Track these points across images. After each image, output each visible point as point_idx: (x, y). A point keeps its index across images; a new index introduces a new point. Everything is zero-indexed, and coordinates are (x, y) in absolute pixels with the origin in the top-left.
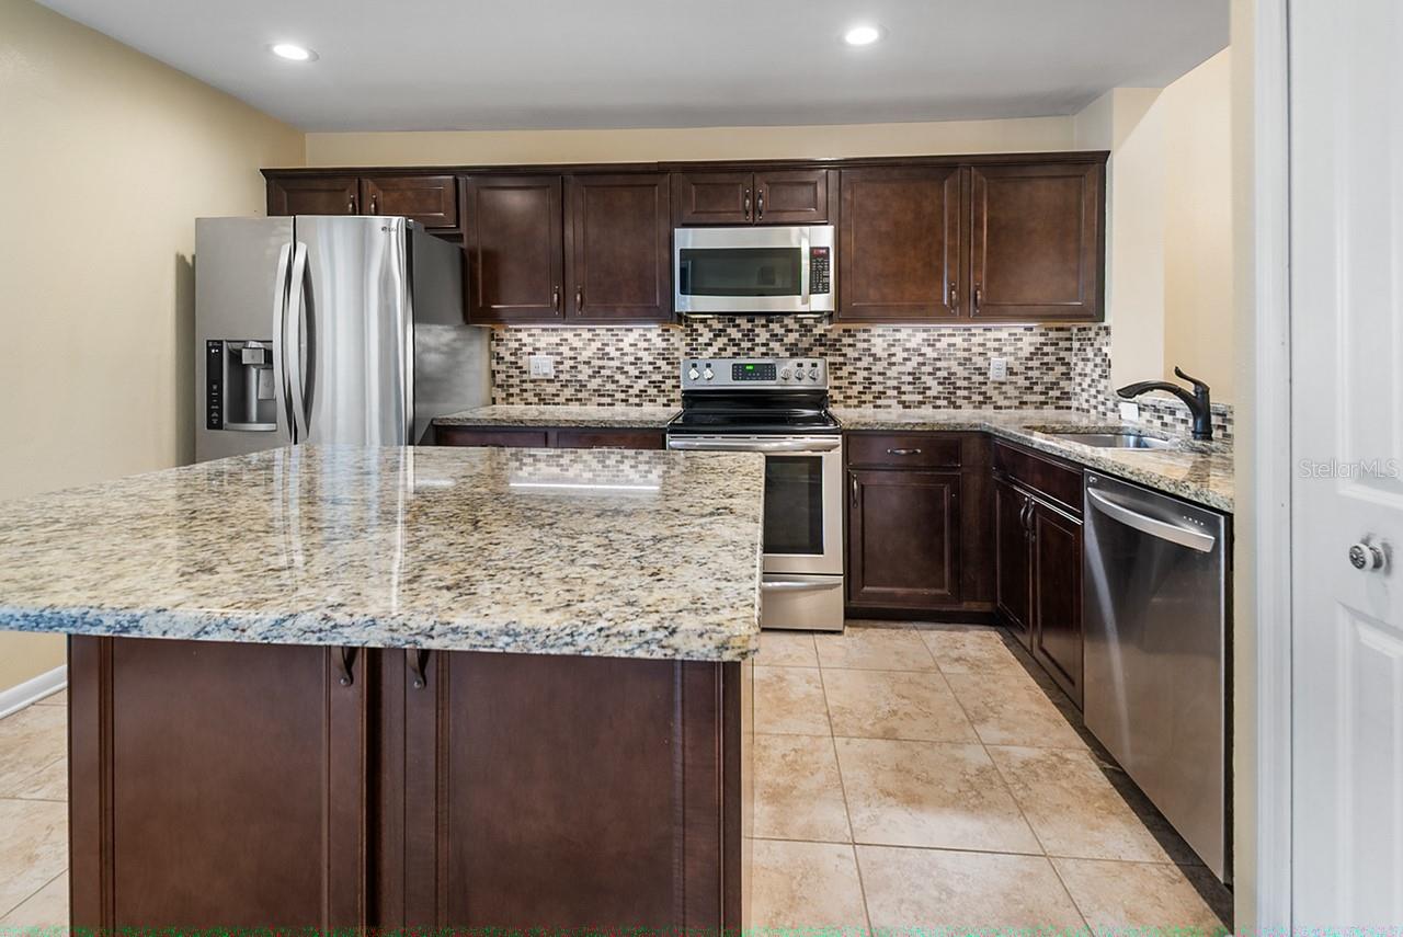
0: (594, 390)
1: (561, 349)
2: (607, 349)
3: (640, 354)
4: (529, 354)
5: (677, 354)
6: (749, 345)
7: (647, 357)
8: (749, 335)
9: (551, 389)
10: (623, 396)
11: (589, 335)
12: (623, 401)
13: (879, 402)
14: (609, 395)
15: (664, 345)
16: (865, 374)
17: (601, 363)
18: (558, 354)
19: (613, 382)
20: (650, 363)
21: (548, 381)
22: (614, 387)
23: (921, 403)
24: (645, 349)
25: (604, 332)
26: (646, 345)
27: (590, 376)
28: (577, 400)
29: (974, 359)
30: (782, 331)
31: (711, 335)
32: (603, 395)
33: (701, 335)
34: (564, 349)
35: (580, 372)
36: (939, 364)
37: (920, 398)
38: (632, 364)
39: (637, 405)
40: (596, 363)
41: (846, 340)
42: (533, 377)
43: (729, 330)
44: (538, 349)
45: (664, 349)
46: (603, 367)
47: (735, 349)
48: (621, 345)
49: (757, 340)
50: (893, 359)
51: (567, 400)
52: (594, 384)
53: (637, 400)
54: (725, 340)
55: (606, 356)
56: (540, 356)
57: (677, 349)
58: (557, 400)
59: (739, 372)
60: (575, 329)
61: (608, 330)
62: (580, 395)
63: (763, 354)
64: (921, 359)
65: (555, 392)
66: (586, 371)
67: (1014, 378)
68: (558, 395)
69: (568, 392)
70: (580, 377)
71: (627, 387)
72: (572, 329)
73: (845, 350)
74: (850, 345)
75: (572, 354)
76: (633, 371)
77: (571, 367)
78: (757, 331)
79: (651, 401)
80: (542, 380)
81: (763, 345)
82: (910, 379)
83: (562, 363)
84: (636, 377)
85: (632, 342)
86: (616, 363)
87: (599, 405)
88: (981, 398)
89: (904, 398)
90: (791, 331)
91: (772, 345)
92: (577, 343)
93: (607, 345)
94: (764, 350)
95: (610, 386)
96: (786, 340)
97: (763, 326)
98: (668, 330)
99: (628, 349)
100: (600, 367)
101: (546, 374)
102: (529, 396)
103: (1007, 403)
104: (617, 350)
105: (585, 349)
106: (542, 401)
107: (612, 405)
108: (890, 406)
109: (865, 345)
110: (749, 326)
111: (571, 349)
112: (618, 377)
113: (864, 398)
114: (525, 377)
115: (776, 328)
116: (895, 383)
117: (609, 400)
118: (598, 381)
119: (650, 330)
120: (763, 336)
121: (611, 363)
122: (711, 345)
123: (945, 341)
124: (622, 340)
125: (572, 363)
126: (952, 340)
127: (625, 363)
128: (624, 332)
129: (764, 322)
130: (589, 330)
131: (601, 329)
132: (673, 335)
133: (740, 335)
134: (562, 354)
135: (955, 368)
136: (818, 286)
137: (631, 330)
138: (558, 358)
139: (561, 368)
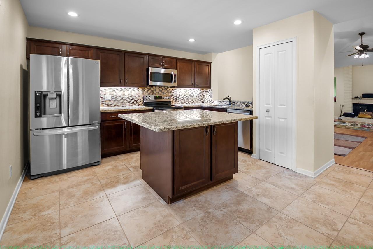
0: (122, 103)
1: (113, 93)
2: (125, 93)
3: (132, 94)
4: (104, 94)
5: (141, 94)
6: (155, 92)
7: (134, 95)
8: (155, 90)
9: (110, 103)
10: (128, 104)
11: (120, 90)
12: (128, 105)
13: (178, 103)
14: (125, 104)
15: (138, 92)
16: (175, 98)
17: (123, 96)
18: (112, 94)
19: (126, 101)
20: (135, 96)
21: (110, 101)
22: (126, 102)
23: (184, 103)
24: (134, 93)
25: (124, 89)
26: (134, 92)
27: (120, 100)
28: (117, 105)
29: (192, 95)
30: (162, 89)
31: (148, 90)
32: (124, 104)
33: (146, 90)
34: (114, 93)
35: (118, 98)
36: (187, 96)
37: (184, 102)
38: (131, 96)
39: (132, 106)
40: (122, 96)
41: (173, 91)
42: (105, 100)
43: (151, 89)
44: (107, 93)
45: (138, 93)
46: (124, 97)
47: (153, 93)
48: (128, 92)
49: (157, 91)
50: (180, 95)
51: (115, 106)
52: (122, 101)
53: (132, 105)
54: (151, 91)
55: (124, 95)
56: (108, 95)
57: (141, 93)
58: (112, 106)
59: (156, 98)
60: (117, 88)
61: (125, 88)
62: (118, 104)
63: (158, 94)
64: (184, 95)
65: (111, 104)
66: (119, 98)
67: (197, 98)
68: (112, 104)
69: (115, 104)
70: (118, 100)
71: (130, 102)
72: (116, 88)
73: (172, 93)
74: (173, 92)
75: (116, 94)
76: (131, 98)
77: (116, 97)
78: (157, 89)
79: (135, 105)
80: (108, 101)
81: (158, 92)
82: (182, 98)
83: (113, 96)
84: (132, 99)
85: (131, 91)
86: (127, 96)
87: (123, 106)
88: (192, 102)
89: (182, 102)
90: (163, 89)
91: (160, 92)
92: (117, 91)
93: (125, 92)
94: (158, 93)
95: (125, 102)
96: (162, 91)
97: (158, 88)
98: (139, 89)
99: (130, 93)
100: (123, 97)
101: (109, 99)
102: (104, 105)
103: (196, 102)
104: (127, 93)
105: (119, 93)
106: (108, 106)
107: (126, 106)
108: (179, 104)
109: (176, 92)
110: (155, 88)
111: (116, 93)
112: (127, 99)
113: (175, 102)
114: (103, 100)
115: (160, 88)
116: (180, 99)
117: (125, 105)
118: (122, 100)
119: (135, 89)
120: (158, 90)
121: (126, 96)
122: (148, 92)
123: (188, 91)
124: (128, 91)
125: (116, 96)
126: (189, 91)
127: (129, 96)
129: (158, 87)
130: (120, 88)
131: (123, 88)
132: (140, 90)
133: (153, 90)
134: (113, 94)
135: (189, 96)
137: (130, 89)
138: (112, 95)
139: (113, 97)
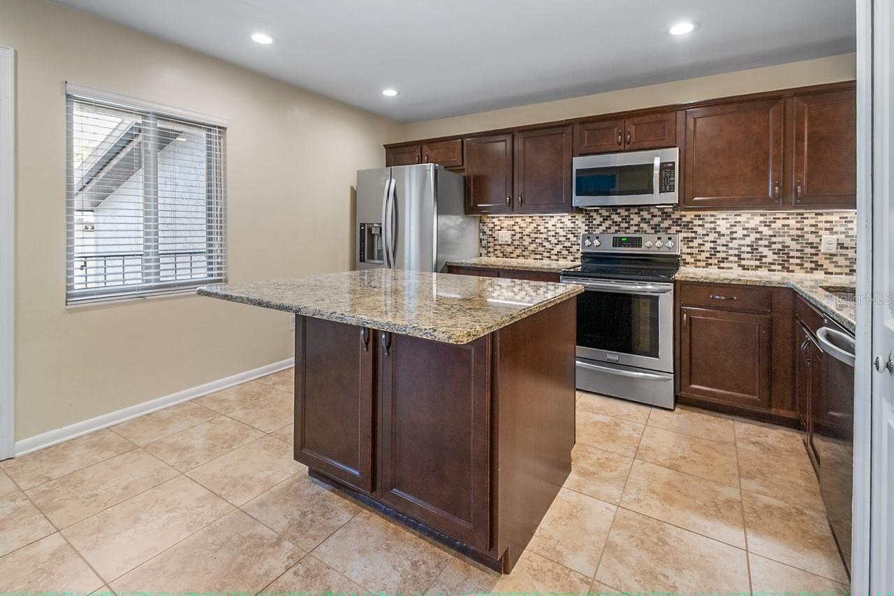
0: (532, 251)
1: (515, 228)
2: (539, 228)
3: (558, 231)
4: (499, 230)
5: (579, 231)
6: (626, 225)
7: (562, 233)
8: (626, 219)
9: (509, 249)
10: (548, 255)
11: (530, 220)
12: (548, 257)
13: (722, 265)
14: (540, 254)
15: (572, 225)
16: (712, 245)
17: (536, 236)
18: (513, 230)
19: (542, 246)
20: (564, 236)
21: (508, 245)
22: (543, 249)
23: (757, 267)
24: (561, 228)
25: (538, 218)
26: (561, 225)
27: (530, 243)
28: (523, 256)
29: (806, 236)
30: (650, 216)
31: (601, 219)
32: (537, 254)
33: (595, 219)
34: (516, 228)
35: (525, 240)
36: (774, 239)
37: (757, 263)
38: (553, 236)
39: (556, 260)
40: (533, 235)
41: (697, 222)
42: (500, 243)
43: (613, 216)
44: (503, 228)
45: (572, 228)
46: (537, 238)
47: (617, 228)
48: (547, 225)
49: (632, 222)
50: (735, 235)
51: (518, 256)
52: (532, 247)
53: (556, 257)
54: (610, 222)
55: (538, 232)
56: (504, 231)
57: (580, 228)
58: (512, 255)
59: (618, 242)
60: (522, 217)
61: (540, 217)
62: (524, 254)
63: (635, 231)
64: (758, 236)
65: (511, 251)
66: (527, 241)
67: (844, 251)
68: (512, 253)
69: (518, 251)
70: (525, 243)
71: (550, 249)
72: (520, 217)
73: (695, 229)
74: (699, 226)
75: (520, 230)
76: (554, 240)
77: (520, 238)
78: (632, 216)
79: (563, 258)
80: (505, 245)
81: (636, 225)
82: (749, 249)
83: (515, 235)
84: (556, 244)
85: (554, 224)
86: (545, 236)
87: (535, 259)
88: (813, 265)
89: (743, 262)
90: (656, 216)
91: (642, 225)
92: (523, 225)
93: (539, 225)
94: (636, 228)
95: (541, 249)
96: (652, 222)
97: (636, 213)
98: (575, 217)
99: (551, 228)
100: (535, 238)
101: (506, 241)
102: (498, 253)
103: (837, 270)
104: (545, 228)
105: (527, 228)
106: (505, 256)
107: (542, 259)
108: (731, 268)
109: (712, 225)
110: (627, 213)
111: (520, 228)
112: (545, 243)
113: (710, 261)
114: (496, 242)
115: (645, 214)
116: (736, 252)
117: (540, 257)
118: (535, 245)
119: (563, 216)
120: (636, 219)
121: (541, 236)
122: (601, 225)
123: (779, 224)
124: (548, 223)
125: (520, 235)
126: (786, 222)
127: (550, 236)
128: (549, 218)
129: (636, 211)
130: (530, 217)
131: (536, 216)
132: (577, 219)
133: (620, 219)
134: (514, 230)
135: (788, 241)
136: (666, 187)
137: (553, 217)
138: (513, 233)
139: (514, 238)
